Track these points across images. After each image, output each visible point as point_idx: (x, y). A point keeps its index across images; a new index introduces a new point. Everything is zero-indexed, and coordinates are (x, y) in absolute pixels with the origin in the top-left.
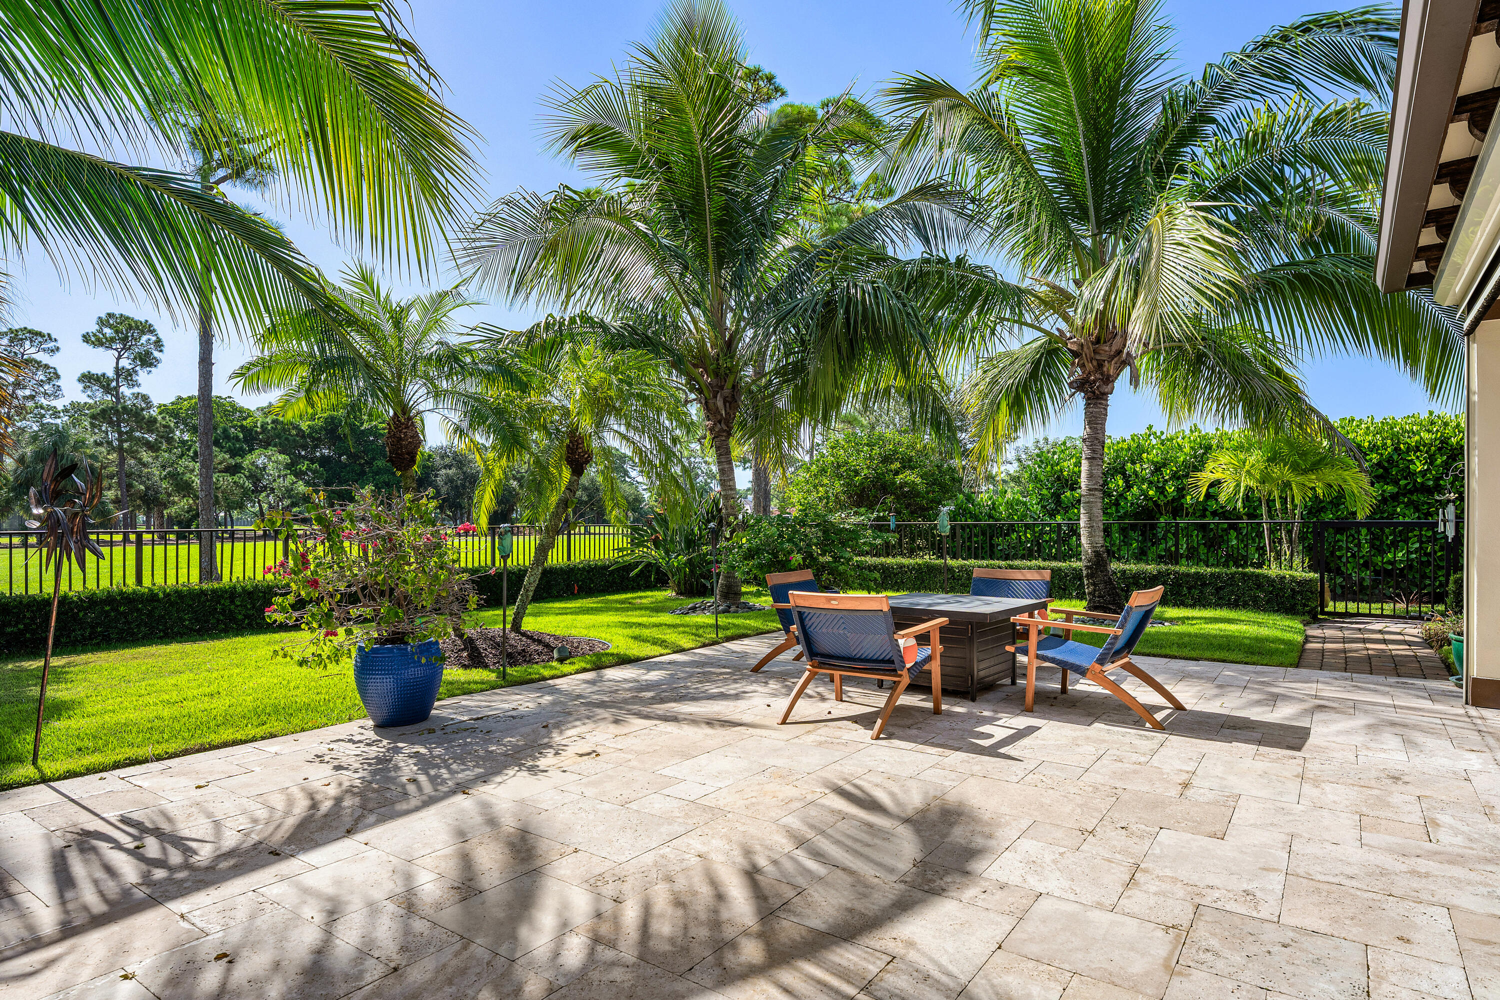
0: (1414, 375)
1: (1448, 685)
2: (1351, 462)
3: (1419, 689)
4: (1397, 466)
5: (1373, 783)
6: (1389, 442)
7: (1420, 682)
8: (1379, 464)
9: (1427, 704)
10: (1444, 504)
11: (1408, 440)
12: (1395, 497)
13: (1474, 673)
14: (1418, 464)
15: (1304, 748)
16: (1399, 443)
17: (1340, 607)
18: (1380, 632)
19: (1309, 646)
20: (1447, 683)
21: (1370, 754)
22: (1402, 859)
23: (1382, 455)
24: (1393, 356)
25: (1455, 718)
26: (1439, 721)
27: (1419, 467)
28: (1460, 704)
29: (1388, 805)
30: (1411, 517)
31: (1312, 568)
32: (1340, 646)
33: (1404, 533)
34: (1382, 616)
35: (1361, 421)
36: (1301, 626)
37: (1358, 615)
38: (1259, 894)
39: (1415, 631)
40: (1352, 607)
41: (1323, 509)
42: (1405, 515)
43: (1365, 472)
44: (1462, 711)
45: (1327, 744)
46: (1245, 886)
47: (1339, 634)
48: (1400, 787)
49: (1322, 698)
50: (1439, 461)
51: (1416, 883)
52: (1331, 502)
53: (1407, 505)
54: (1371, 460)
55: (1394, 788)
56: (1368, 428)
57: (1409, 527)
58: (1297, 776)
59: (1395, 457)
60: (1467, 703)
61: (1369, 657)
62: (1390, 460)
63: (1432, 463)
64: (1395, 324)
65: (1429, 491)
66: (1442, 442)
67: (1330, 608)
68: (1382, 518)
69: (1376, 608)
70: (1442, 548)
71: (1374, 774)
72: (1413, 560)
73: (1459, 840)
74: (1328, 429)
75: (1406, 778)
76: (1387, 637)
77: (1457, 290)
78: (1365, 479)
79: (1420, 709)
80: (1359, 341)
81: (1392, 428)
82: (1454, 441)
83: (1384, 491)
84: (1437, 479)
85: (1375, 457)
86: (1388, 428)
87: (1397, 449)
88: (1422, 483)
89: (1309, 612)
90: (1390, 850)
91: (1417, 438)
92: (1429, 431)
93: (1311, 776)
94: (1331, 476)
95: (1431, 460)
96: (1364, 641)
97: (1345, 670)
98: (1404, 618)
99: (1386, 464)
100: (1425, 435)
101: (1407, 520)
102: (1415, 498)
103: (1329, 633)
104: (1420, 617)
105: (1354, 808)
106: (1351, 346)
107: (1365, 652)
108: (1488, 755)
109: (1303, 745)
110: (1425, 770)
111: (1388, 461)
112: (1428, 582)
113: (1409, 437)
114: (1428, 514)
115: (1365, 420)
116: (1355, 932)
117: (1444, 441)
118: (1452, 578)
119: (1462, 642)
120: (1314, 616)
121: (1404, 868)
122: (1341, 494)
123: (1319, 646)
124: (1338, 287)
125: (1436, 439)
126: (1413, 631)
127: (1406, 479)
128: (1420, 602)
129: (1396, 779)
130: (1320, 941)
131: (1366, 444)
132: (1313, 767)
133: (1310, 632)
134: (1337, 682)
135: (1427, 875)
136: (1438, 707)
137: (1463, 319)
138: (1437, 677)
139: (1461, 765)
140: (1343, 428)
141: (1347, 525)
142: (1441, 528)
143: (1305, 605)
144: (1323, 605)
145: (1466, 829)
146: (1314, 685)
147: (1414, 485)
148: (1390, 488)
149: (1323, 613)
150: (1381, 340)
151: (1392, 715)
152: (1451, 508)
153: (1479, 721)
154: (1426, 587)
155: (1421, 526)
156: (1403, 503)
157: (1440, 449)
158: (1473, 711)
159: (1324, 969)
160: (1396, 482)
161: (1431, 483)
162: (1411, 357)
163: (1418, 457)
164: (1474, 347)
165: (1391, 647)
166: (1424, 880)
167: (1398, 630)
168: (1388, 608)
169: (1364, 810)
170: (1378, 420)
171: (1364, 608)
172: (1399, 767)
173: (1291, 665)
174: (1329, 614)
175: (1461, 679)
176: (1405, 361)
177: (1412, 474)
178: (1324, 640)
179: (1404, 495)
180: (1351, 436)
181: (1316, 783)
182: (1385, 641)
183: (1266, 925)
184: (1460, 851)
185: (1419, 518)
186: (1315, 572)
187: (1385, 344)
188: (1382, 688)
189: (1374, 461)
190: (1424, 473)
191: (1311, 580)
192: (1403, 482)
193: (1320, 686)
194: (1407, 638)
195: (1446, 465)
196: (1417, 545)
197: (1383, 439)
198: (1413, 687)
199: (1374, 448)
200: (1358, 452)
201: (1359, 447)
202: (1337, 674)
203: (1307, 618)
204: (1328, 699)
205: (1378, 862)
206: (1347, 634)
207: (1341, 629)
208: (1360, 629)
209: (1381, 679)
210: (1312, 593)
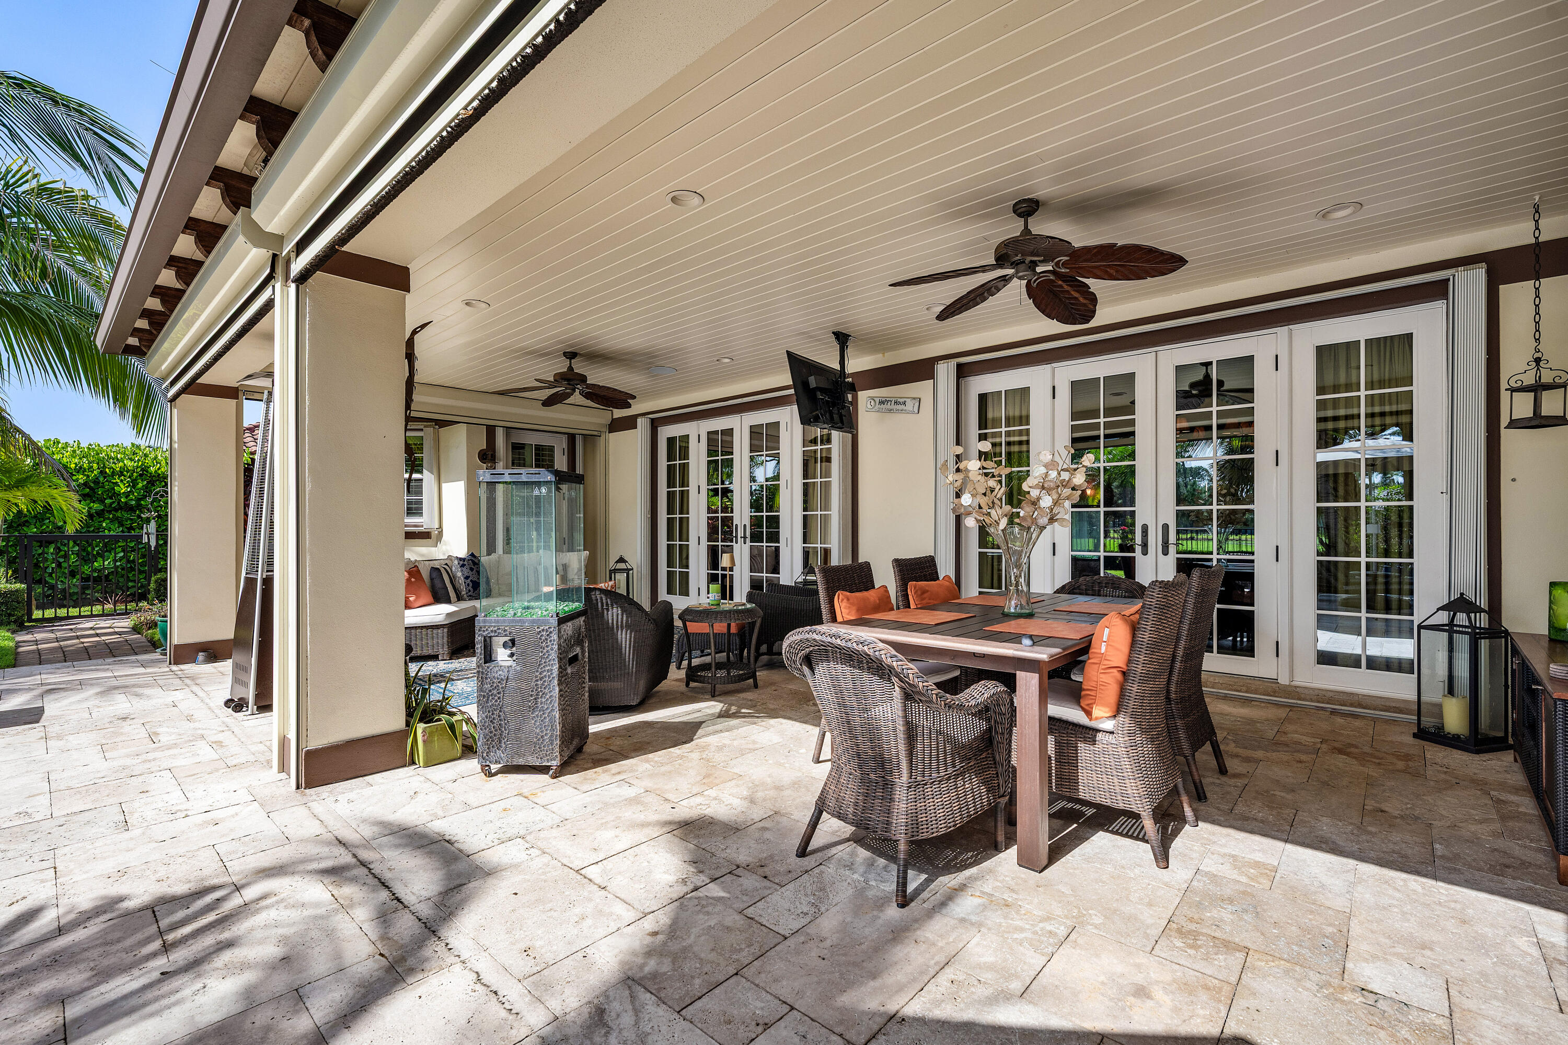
0: (123, 415)
1: (157, 655)
2: (59, 481)
3: (133, 662)
4: (103, 487)
5: (107, 725)
6: (95, 466)
7: (133, 658)
8: (86, 484)
9: (142, 670)
10: (148, 521)
11: (113, 466)
12: (100, 514)
13: (176, 641)
14: (122, 486)
15: (42, 720)
16: (104, 467)
17: (49, 613)
18: (91, 628)
19: (21, 649)
20: (155, 654)
21: (101, 709)
22: (136, 757)
23: (88, 476)
24: (104, 396)
25: (163, 674)
26: (152, 679)
27: (123, 489)
28: (165, 665)
29: (122, 734)
30: (116, 531)
31: (17, 579)
32: (56, 644)
33: (109, 545)
34: (92, 616)
35: (67, 445)
36: (9, 634)
37: (68, 618)
38: (29, 811)
39: (126, 624)
40: (62, 612)
41: (26, 523)
42: (110, 529)
43: (73, 491)
44: (168, 669)
45: (62, 713)
46: (16, 811)
47: (52, 635)
48: (128, 722)
49: (49, 684)
50: (140, 485)
51: (147, 765)
52: (35, 517)
53: (112, 521)
54: (77, 480)
55: (124, 724)
56: (74, 451)
57: (116, 539)
58: (42, 738)
59: (101, 479)
60: (170, 664)
61: (86, 648)
62: (96, 482)
63: (134, 486)
64: (106, 370)
65: (131, 509)
66: (143, 470)
67: (37, 614)
68: (89, 532)
69: (85, 610)
70: (143, 556)
71: (106, 720)
72: (118, 567)
73: (173, 737)
74: (32, 448)
75: (132, 716)
76: (98, 631)
77: (163, 367)
78: (74, 497)
79: (136, 675)
80: (72, 379)
81: (98, 454)
82: (152, 469)
83: (90, 508)
84: (138, 500)
85: (81, 478)
86: (93, 452)
87: (102, 472)
88: (126, 503)
89: (15, 622)
90: (128, 756)
91: (121, 464)
92: (131, 460)
93: (54, 735)
94: (40, 494)
95: (134, 484)
96: (78, 637)
97: (65, 661)
98: (113, 615)
99: (92, 485)
100: (129, 463)
101: (112, 533)
102: (119, 514)
103: (39, 636)
104: (126, 613)
105: (96, 743)
106: (63, 380)
107: (82, 645)
108: (187, 690)
109: (40, 719)
110: (145, 708)
111: (94, 482)
112: (130, 584)
113: (114, 463)
114: (131, 528)
115: (71, 443)
116: (111, 800)
117: (145, 469)
118: (153, 578)
119: (167, 622)
120: (20, 626)
121: (139, 761)
122: (48, 508)
123: (34, 647)
124: (51, 326)
125: (137, 467)
126: (125, 624)
127: (111, 498)
128: (126, 602)
129: (124, 719)
130: (86, 814)
131: (73, 466)
132: (53, 730)
133: (19, 638)
134: (61, 671)
135: (154, 759)
136: (149, 670)
137: (167, 390)
138: (146, 652)
139: (169, 700)
140: (47, 448)
141: (56, 537)
142: (145, 540)
143: (10, 615)
144: (30, 613)
145: (176, 730)
146: (39, 677)
147: (119, 503)
148: (96, 506)
149: (30, 620)
150: (92, 381)
151: (115, 683)
152: (153, 524)
153: (179, 673)
154: (128, 588)
155: (125, 538)
156: (109, 518)
157: (141, 475)
158: (174, 668)
159: (94, 824)
160: (102, 501)
161: (133, 503)
162: (120, 399)
163: (122, 481)
164: (175, 411)
165: (103, 638)
166: (153, 762)
167: (108, 625)
168: (97, 609)
169: (104, 741)
170: (84, 445)
171: (74, 612)
172: (127, 712)
173: (8, 667)
174: (37, 620)
175: (165, 650)
176: (114, 403)
177: (115, 495)
178: (36, 642)
179: (110, 512)
180: (56, 457)
181: (59, 737)
182: (97, 635)
183: (41, 822)
184: (174, 742)
185: (123, 531)
186: (21, 582)
187: (96, 386)
188: (103, 667)
189: (81, 481)
190: (127, 495)
191: (17, 591)
192: (108, 501)
193: (43, 676)
194: (117, 630)
195: (147, 490)
196: (122, 554)
197: (90, 462)
198: (127, 662)
199: (80, 469)
200: (64, 472)
201: (65, 467)
202: (58, 665)
203: (13, 626)
204: (55, 684)
205: (120, 764)
206: (59, 634)
207: (52, 631)
208: (71, 629)
209: (100, 661)
210: (18, 603)
